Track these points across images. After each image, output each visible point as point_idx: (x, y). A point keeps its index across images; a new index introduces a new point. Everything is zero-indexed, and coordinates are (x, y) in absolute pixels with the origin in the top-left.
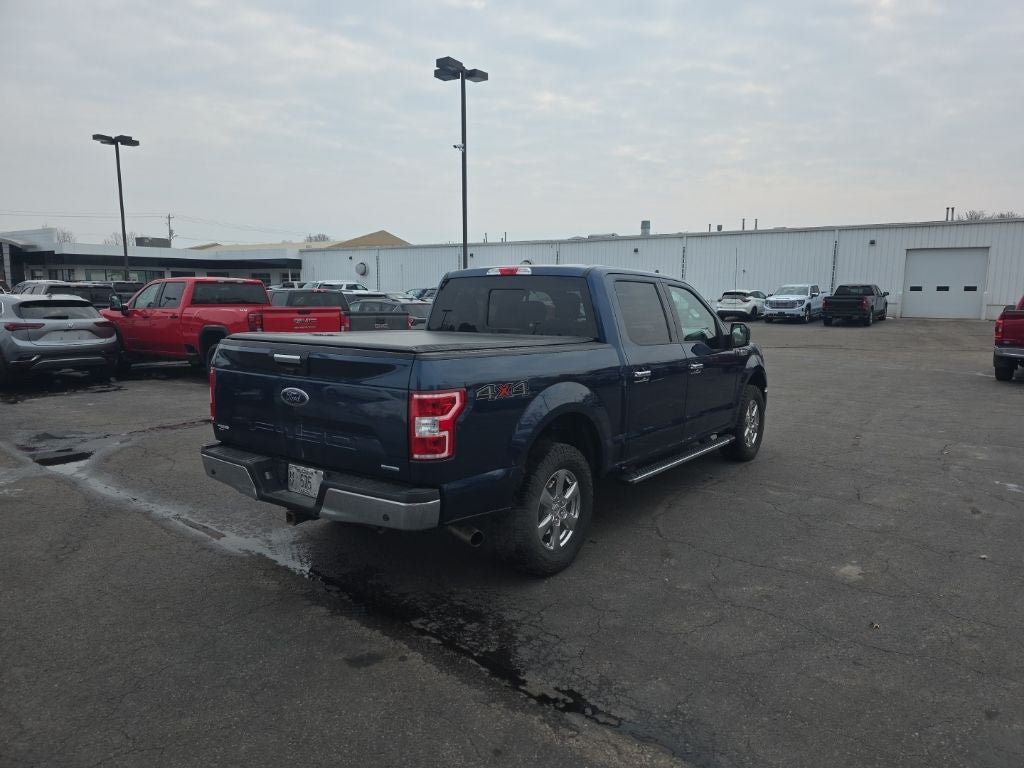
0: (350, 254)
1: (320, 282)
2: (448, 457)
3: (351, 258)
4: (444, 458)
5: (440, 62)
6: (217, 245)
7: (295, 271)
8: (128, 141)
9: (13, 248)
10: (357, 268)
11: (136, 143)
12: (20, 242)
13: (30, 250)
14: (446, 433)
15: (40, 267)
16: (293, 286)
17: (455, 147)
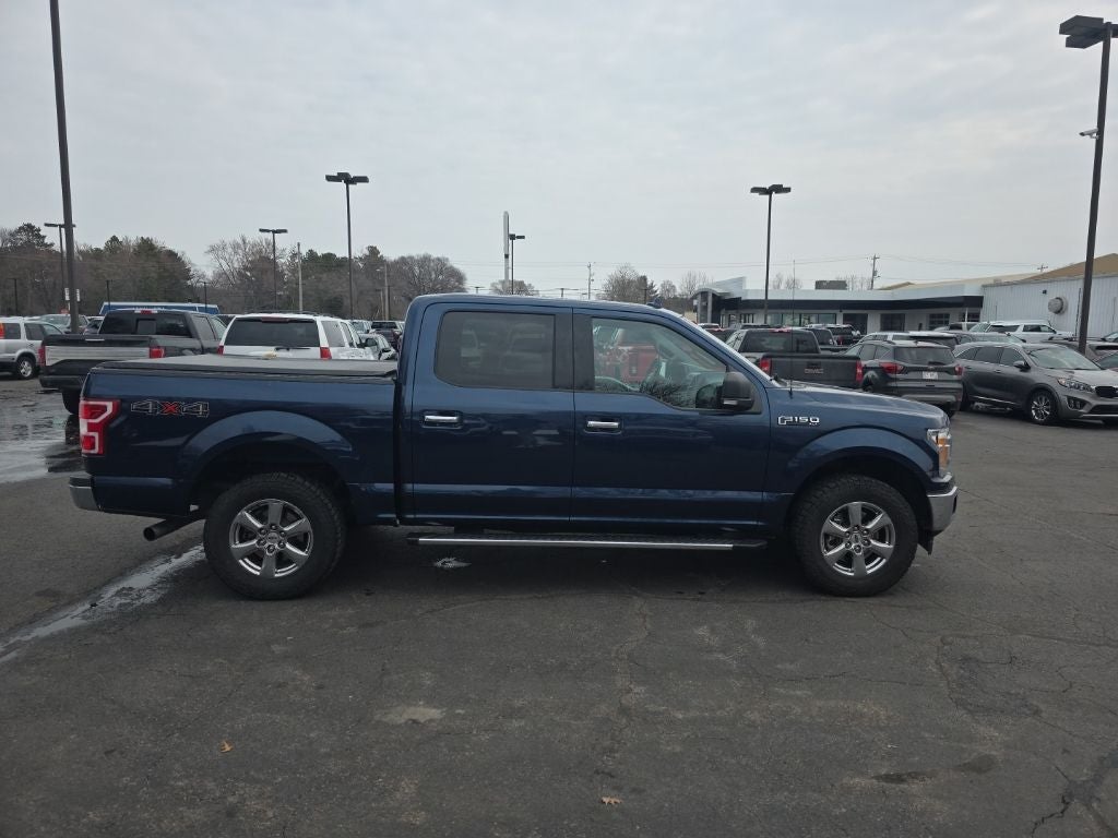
0: (1043, 287)
1: (992, 323)
2: (98, 454)
3: (1045, 292)
4: (94, 454)
5: (1064, 28)
6: (909, 284)
7: (974, 310)
8: (779, 189)
9: (714, 295)
10: (1049, 304)
11: (788, 190)
12: (719, 291)
13: (727, 297)
14: (96, 435)
15: (733, 312)
16: (960, 328)
17: (1082, 134)
